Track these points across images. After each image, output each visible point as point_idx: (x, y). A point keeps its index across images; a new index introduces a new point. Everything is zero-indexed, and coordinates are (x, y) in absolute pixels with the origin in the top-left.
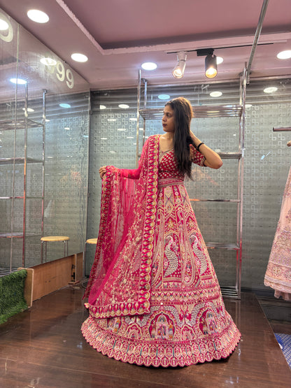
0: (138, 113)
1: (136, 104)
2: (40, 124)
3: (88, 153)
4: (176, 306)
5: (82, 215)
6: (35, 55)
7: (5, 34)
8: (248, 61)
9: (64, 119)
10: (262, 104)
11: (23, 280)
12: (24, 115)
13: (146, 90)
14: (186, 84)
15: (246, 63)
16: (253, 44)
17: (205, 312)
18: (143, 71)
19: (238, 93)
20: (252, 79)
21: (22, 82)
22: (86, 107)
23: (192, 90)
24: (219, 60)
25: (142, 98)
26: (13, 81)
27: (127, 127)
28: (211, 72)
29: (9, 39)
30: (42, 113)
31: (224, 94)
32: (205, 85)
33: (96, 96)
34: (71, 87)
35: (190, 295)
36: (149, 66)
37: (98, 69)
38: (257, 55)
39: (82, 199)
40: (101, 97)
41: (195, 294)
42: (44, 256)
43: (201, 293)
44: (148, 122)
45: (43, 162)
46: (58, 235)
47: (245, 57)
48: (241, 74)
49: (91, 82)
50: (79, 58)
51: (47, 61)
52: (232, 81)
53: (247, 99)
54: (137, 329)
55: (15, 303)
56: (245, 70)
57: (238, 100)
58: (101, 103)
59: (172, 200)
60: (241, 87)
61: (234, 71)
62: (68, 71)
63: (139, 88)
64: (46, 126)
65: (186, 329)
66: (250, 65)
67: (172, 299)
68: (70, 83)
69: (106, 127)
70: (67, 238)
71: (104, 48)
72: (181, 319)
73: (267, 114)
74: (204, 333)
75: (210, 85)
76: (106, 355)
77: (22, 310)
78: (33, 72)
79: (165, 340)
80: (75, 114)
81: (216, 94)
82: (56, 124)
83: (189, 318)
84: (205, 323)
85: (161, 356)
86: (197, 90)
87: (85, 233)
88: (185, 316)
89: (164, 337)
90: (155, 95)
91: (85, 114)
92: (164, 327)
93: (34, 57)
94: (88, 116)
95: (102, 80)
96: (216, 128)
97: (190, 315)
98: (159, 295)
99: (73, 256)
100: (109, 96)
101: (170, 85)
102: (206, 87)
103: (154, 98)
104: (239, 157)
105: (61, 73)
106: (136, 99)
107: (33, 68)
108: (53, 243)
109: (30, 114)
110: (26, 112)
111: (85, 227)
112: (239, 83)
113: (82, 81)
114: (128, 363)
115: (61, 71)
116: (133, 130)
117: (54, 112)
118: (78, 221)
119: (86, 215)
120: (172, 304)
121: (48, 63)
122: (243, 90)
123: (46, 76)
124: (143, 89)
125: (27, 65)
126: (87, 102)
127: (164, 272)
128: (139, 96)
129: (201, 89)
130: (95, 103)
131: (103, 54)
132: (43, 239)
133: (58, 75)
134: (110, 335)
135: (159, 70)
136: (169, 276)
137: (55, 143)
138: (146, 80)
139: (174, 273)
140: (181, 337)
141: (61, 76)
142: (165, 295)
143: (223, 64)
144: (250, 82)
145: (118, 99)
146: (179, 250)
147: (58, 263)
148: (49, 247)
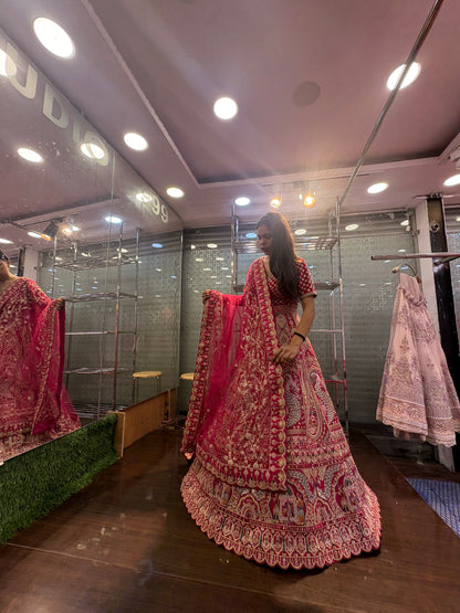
3: (180, 287)
4: (305, 471)
5: (175, 349)
13: (237, 227)
15: (339, 197)
17: (342, 478)
18: (237, 207)
21: (116, 220)
22: (179, 245)
25: (235, 235)
26: (108, 219)
33: (188, 234)
34: (166, 221)
35: (319, 453)
36: (243, 201)
39: (175, 332)
40: (193, 235)
41: (325, 451)
43: (333, 450)
45: (136, 297)
46: (150, 369)
48: (329, 210)
50: (175, 193)
54: (253, 503)
56: (337, 204)
58: (192, 242)
59: (287, 329)
60: (329, 222)
62: (163, 207)
63: (232, 225)
66: (343, 199)
67: (298, 460)
68: (165, 218)
70: (160, 373)
71: (200, 182)
72: (312, 490)
74: (344, 510)
76: (213, 540)
79: (294, 524)
82: (148, 262)
83: (322, 487)
84: (343, 495)
85: (291, 550)
87: (178, 367)
88: (317, 485)
89: (292, 519)
91: (178, 250)
92: (292, 505)
94: (181, 253)
95: (198, 217)
97: (322, 482)
99: (166, 393)
100: (201, 234)
108: (145, 379)
113: (176, 219)
114: (242, 557)
118: (171, 355)
120: (299, 468)
121: (143, 198)
126: (180, 240)
128: (232, 233)
130: (187, 242)
131: (199, 188)
132: (135, 375)
133: (153, 209)
134: (216, 508)
135: (252, 205)
136: (292, 428)
138: (238, 217)
139: (298, 424)
140: (314, 518)
145: (209, 237)
146: (300, 393)
148: (140, 383)
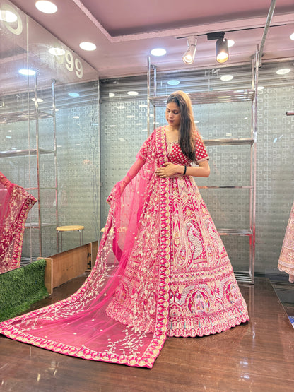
0: (148, 101)
1: (146, 91)
2: (50, 115)
3: (99, 143)
4: (208, 283)
5: (96, 205)
6: (44, 46)
7: (15, 26)
8: (260, 43)
9: (73, 109)
10: (275, 87)
11: (42, 268)
12: (34, 106)
13: (155, 76)
14: (197, 69)
15: (258, 45)
16: (265, 26)
17: (229, 285)
18: (153, 57)
19: (250, 76)
20: (265, 61)
21: (32, 73)
22: (96, 96)
23: (203, 75)
24: (230, 43)
25: (152, 85)
27: (137, 115)
28: (223, 57)
29: (18, 31)
30: (52, 103)
31: (235, 78)
32: (215, 69)
33: (105, 84)
34: (80, 76)
35: (215, 272)
36: (158, 52)
37: (107, 57)
38: (270, 36)
39: (95, 188)
40: (110, 85)
41: (219, 271)
42: (60, 245)
44: (158, 109)
45: (55, 153)
46: (73, 224)
47: (257, 39)
48: (253, 57)
49: (99, 70)
50: (88, 46)
51: (56, 51)
52: (243, 64)
53: (259, 82)
55: (37, 291)
56: (257, 53)
57: (250, 83)
58: (110, 91)
60: (253, 69)
61: (245, 53)
62: (77, 60)
63: (149, 74)
64: (57, 116)
65: (217, 301)
66: (262, 47)
67: (204, 278)
68: (79, 73)
69: (116, 116)
70: (82, 227)
71: (113, 36)
72: (212, 293)
73: (280, 97)
74: (231, 303)
75: (221, 69)
77: (44, 297)
78: (43, 64)
79: (204, 313)
80: (85, 103)
81: (227, 78)
82: (66, 114)
83: (218, 291)
84: (230, 294)
85: (203, 327)
86: (207, 74)
87: (99, 221)
88: (215, 291)
90: (165, 82)
91: (95, 102)
92: (202, 303)
93: (43, 48)
94: (98, 105)
95: (111, 68)
96: (227, 113)
97: (218, 289)
98: (192, 275)
99: (88, 245)
100: (118, 84)
101: (179, 71)
102: (217, 71)
103: (164, 84)
104: (252, 142)
105: (70, 63)
106: (146, 86)
107: (43, 59)
108: (68, 233)
109: (40, 105)
110: (36, 103)
111: (99, 216)
112: (250, 66)
113: (90, 70)
115: (70, 60)
116: (143, 118)
117: (63, 102)
118: (92, 210)
119: (99, 205)
120: (205, 282)
121: (56, 53)
122: (255, 73)
123: (55, 66)
124: (152, 75)
125: (37, 57)
126: (96, 90)
127: (192, 255)
128: (149, 82)
129: (211, 74)
130: (105, 91)
131: (112, 41)
132: (59, 229)
133: (67, 65)
135: (168, 55)
136: (197, 258)
137: (66, 133)
138: (155, 67)
139: (201, 255)
140: (214, 309)
141: (70, 66)
142: (198, 275)
143: (234, 47)
144: (263, 64)
145: (127, 87)
146: (201, 235)
147: (74, 252)
148: (64, 236)
